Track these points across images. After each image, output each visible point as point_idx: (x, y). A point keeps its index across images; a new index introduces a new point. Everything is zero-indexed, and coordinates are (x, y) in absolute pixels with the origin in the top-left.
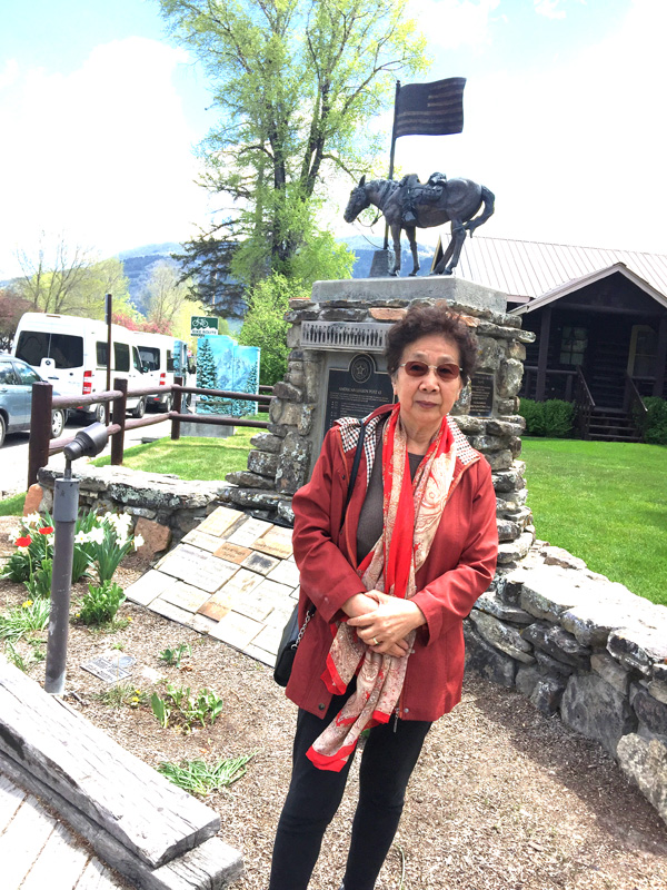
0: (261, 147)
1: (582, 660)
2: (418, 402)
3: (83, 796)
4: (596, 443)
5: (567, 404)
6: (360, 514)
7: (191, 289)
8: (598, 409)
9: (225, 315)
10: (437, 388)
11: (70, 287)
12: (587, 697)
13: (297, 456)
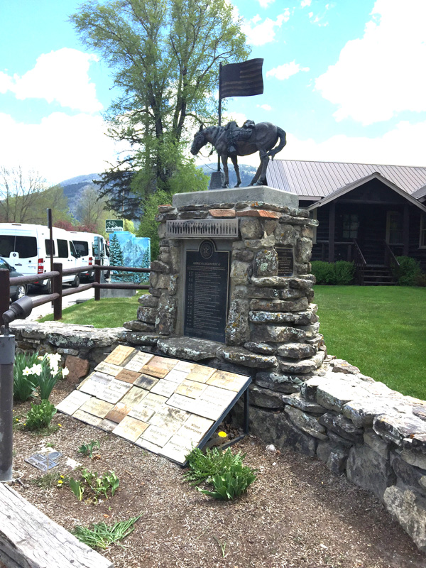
0: (147, 110)
1: (358, 437)
3: (19, 554)
4: (368, 287)
5: (348, 263)
7: (107, 202)
8: (368, 266)
11: (29, 205)
12: (363, 462)
13: (168, 309)
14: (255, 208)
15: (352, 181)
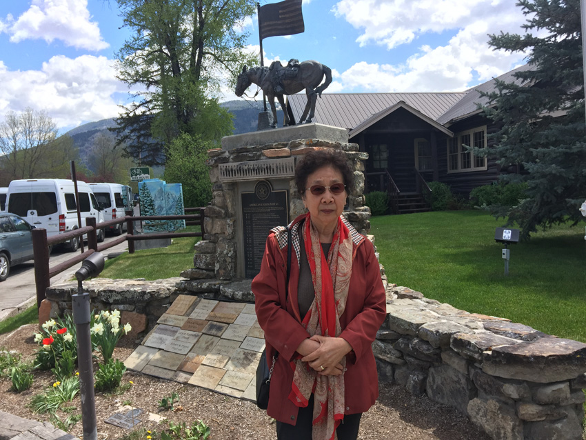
0: (161, 51)
1: (436, 357)
2: (322, 210)
4: (404, 215)
5: (381, 193)
6: (298, 287)
7: (125, 149)
8: (401, 194)
9: (151, 164)
10: (332, 200)
12: (443, 380)
13: (227, 254)
14: (310, 145)
15: (378, 112)
